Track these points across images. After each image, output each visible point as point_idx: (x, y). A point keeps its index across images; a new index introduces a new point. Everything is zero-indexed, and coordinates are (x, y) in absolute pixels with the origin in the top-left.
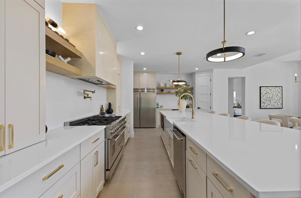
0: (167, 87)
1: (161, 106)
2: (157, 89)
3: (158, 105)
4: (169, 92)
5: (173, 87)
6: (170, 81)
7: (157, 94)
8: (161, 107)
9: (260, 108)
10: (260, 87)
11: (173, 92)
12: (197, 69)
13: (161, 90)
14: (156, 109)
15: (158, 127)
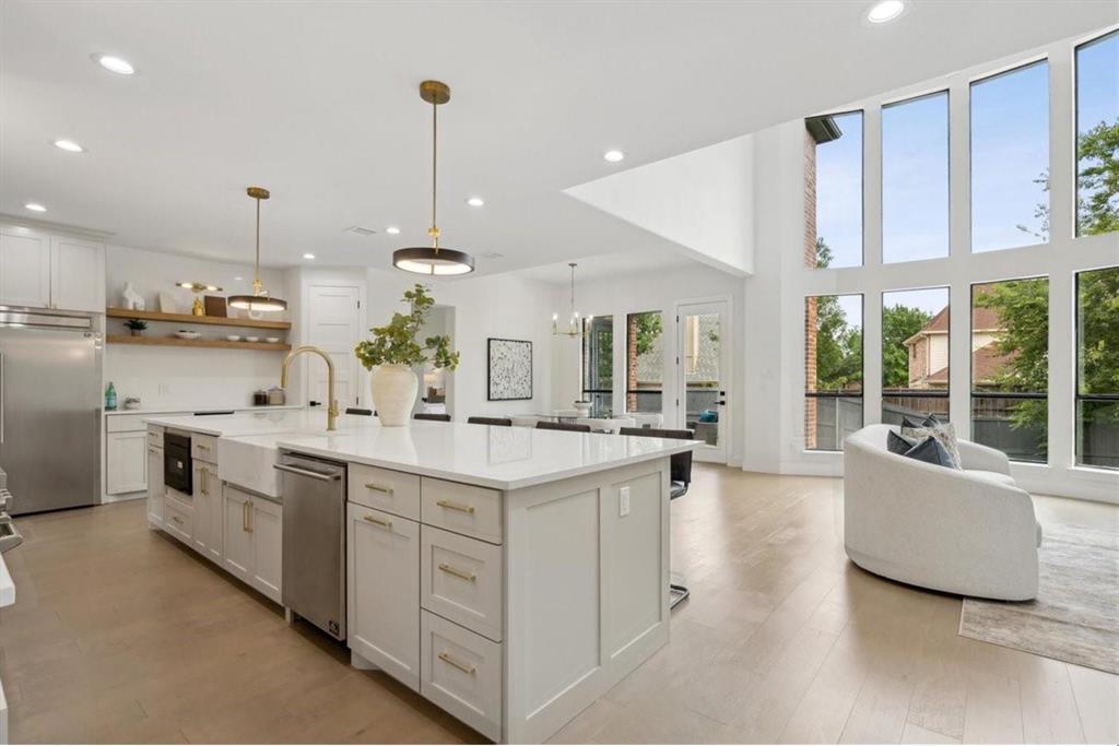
0: (164, 310)
1: (129, 401)
2: (108, 316)
3: (110, 393)
4: (177, 337)
5: (194, 311)
6: (179, 285)
7: (110, 339)
8: (128, 405)
9: (489, 399)
10: (489, 340)
11: (196, 335)
12: (309, 256)
13: (130, 326)
14: (104, 413)
15: (111, 500)
